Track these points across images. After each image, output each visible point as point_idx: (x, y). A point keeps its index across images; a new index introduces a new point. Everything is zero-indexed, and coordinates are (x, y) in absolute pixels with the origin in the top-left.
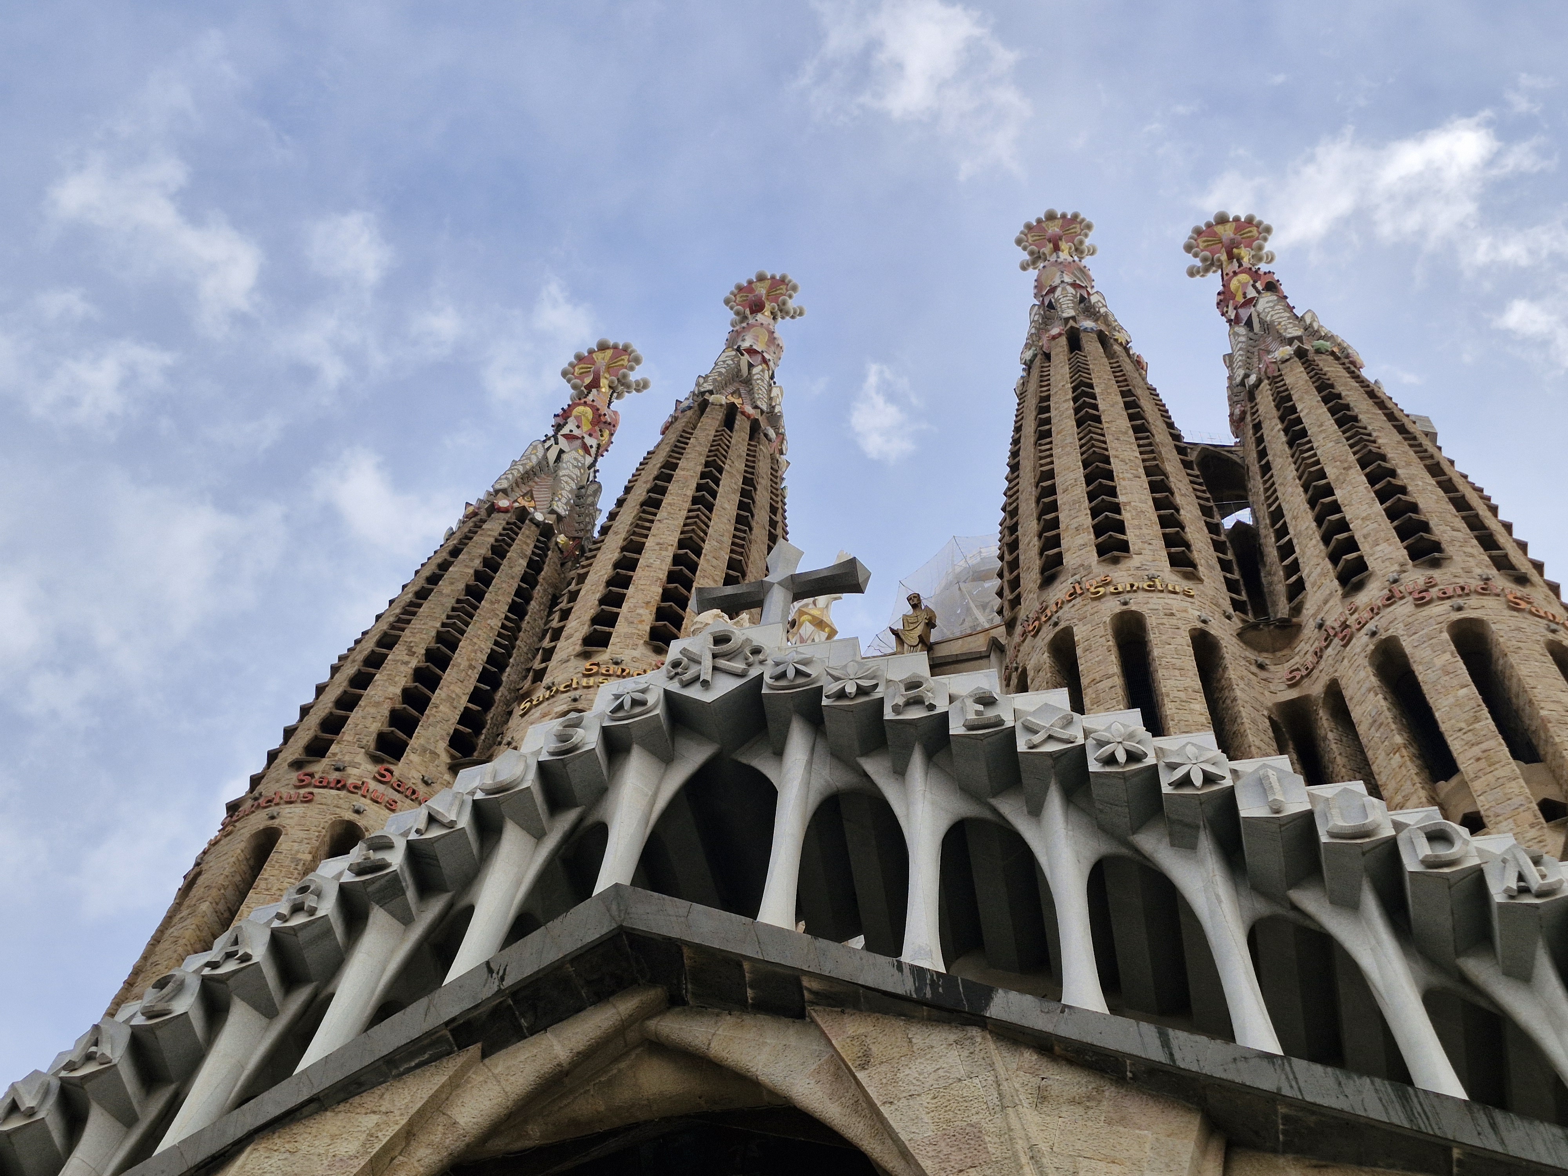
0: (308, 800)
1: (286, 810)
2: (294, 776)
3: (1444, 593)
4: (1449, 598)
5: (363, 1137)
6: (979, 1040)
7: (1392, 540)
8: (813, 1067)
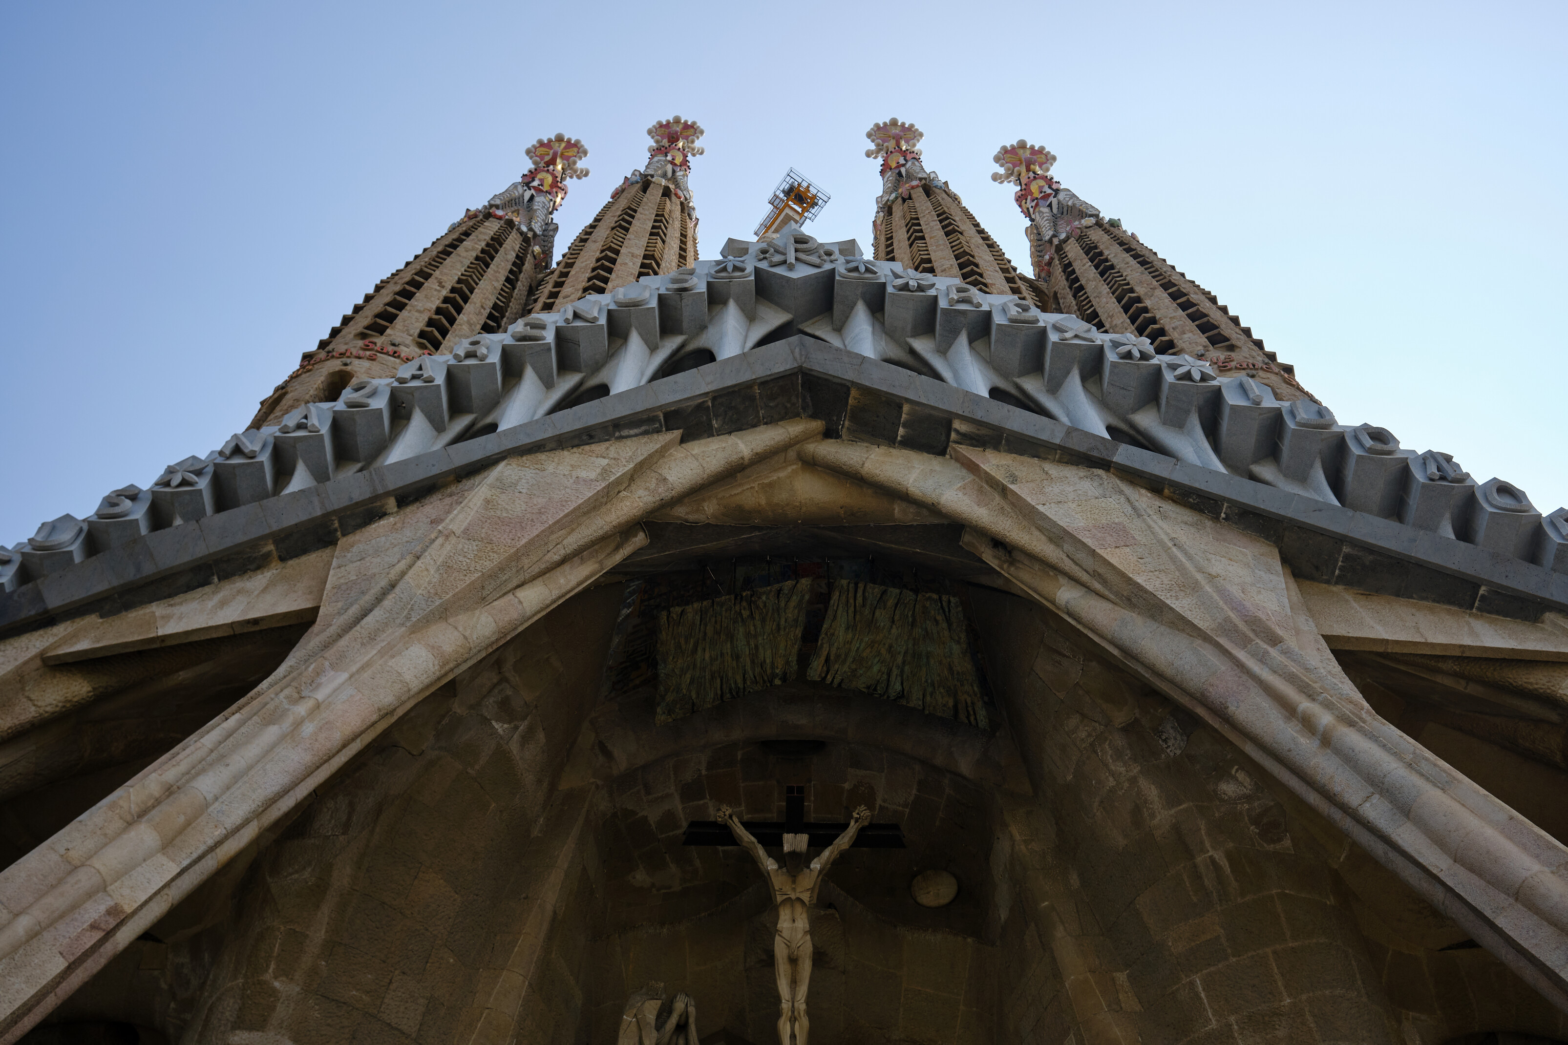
0: (372, 359)
1: (356, 362)
2: (360, 343)
3: (1241, 366)
4: (1244, 369)
5: (598, 470)
6: (1105, 477)
7: (1195, 332)
8: (959, 485)
